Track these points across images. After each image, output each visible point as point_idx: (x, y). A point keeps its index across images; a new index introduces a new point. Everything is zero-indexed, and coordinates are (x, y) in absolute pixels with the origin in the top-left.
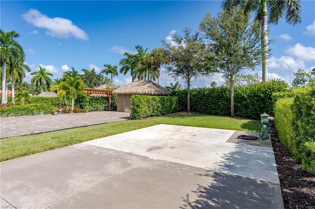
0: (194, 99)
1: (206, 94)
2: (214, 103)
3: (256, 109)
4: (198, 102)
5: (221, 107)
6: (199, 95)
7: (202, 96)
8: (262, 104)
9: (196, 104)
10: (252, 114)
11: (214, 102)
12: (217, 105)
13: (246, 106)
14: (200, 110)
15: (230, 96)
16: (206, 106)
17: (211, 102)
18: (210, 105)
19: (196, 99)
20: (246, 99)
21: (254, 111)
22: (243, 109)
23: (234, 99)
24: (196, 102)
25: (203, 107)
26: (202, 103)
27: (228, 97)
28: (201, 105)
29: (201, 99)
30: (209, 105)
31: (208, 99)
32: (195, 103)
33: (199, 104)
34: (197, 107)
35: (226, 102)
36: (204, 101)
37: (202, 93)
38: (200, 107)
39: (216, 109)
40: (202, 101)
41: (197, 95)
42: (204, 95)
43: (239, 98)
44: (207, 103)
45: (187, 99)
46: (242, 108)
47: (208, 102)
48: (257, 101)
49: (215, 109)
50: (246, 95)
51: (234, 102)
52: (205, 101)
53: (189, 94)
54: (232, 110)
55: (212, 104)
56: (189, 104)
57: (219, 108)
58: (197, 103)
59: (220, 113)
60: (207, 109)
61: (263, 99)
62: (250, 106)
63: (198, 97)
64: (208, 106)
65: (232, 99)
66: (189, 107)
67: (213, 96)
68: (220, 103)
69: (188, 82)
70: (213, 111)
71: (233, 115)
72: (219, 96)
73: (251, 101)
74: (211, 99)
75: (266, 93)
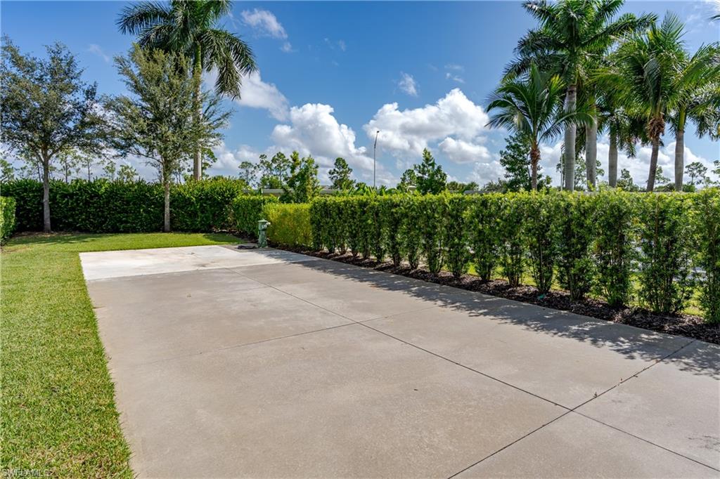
0: (68, 201)
1: (102, 193)
2: (125, 211)
3: (207, 217)
4: (78, 210)
5: (142, 218)
6: (82, 196)
9: (72, 214)
10: (202, 226)
11: (124, 208)
12: (130, 215)
13: (193, 215)
14: (85, 225)
15: (163, 198)
16: (103, 216)
17: (116, 209)
18: (113, 214)
19: (72, 203)
20: (193, 203)
21: (205, 221)
22: (186, 218)
23: (171, 204)
24: (73, 209)
25: (91, 218)
26: (87, 212)
27: (158, 200)
28: (86, 216)
30: (109, 214)
31: (109, 202)
32: (67, 211)
33: (81, 213)
34: (74, 219)
35: (153, 208)
36: (96, 208)
39: (129, 222)
40: (90, 207)
41: (77, 194)
42: (97, 195)
43: (180, 202)
44: (103, 212)
45: (41, 204)
47: (108, 210)
49: (126, 222)
50: (193, 196)
51: (170, 207)
52: (101, 207)
53: (46, 192)
54: (167, 222)
55: (119, 213)
56: (49, 215)
58: (74, 211)
59: (138, 227)
60: (104, 222)
61: (219, 204)
62: (199, 214)
63: (77, 199)
64: (106, 218)
65: (167, 203)
66: (48, 222)
67: (121, 198)
68: (142, 210)
69: (43, 164)
70: (122, 226)
71: (169, 230)
72: (137, 198)
73: (201, 206)
74: (118, 203)
75: (223, 195)
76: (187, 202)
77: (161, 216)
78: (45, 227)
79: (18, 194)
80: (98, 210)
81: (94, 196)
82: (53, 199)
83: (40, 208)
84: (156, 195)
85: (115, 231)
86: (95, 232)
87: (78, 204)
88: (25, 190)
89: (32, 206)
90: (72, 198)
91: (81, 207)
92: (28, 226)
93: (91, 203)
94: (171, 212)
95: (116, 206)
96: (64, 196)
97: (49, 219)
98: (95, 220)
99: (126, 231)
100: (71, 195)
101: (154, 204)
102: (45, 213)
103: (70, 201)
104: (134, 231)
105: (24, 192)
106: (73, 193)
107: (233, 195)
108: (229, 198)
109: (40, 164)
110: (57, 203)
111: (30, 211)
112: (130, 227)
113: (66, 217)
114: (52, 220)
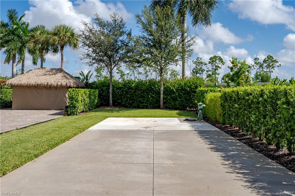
0: (119, 91)
1: (133, 87)
2: (142, 97)
3: (182, 101)
4: (123, 96)
5: (150, 100)
6: (125, 89)
7: (128, 89)
8: (187, 97)
9: (121, 98)
10: (179, 106)
11: (142, 95)
12: (145, 99)
13: (175, 99)
14: (125, 104)
15: (159, 89)
16: (133, 99)
17: (139, 96)
18: (138, 98)
20: (174, 92)
21: (181, 104)
22: (172, 101)
23: (164, 93)
24: (121, 95)
25: (128, 100)
26: (127, 97)
27: (157, 90)
28: (126, 99)
29: (127, 92)
30: (136, 98)
31: (135, 92)
32: (119, 96)
33: (124, 97)
34: (121, 100)
35: (155, 95)
36: (130, 95)
37: (128, 86)
38: (125, 101)
40: (128, 94)
41: (122, 88)
42: (131, 88)
43: (168, 91)
44: (133, 97)
45: (109, 92)
46: (170, 101)
47: (135, 96)
48: (184, 94)
49: (143, 103)
50: (175, 88)
51: (163, 95)
52: (132, 94)
53: (111, 86)
54: (162, 103)
56: (112, 98)
57: (148, 101)
59: (149, 106)
60: (133, 103)
61: (188, 92)
62: (178, 99)
63: (123, 90)
64: (135, 100)
65: (162, 92)
66: (111, 102)
67: (141, 89)
68: (150, 96)
69: (110, 73)
70: (141, 105)
71: (162, 108)
72: (148, 89)
73: (179, 94)
74: (139, 92)
75: (191, 87)
76: (172, 92)
77: (159, 100)
78: (110, 104)
79: (101, 88)
80: (131, 96)
81: (130, 89)
82: (113, 90)
83: (109, 95)
84: (157, 87)
85: (138, 107)
86: (130, 108)
87: (123, 93)
88: (103, 86)
89: (105, 94)
90: (121, 90)
91: (124, 94)
92: (104, 104)
93: (128, 92)
94: (164, 97)
95: (139, 94)
96: (118, 89)
97: (111, 100)
98: (130, 101)
99: (143, 108)
100: (120, 88)
101: (156, 92)
102: (110, 97)
103: (120, 91)
104: (147, 108)
105: (103, 87)
106: (121, 87)
107: (196, 87)
108: (194, 89)
109: (109, 73)
110: (115, 92)
111: (105, 96)
112: (145, 105)
113: (118, 100)
114: (113, 100)
